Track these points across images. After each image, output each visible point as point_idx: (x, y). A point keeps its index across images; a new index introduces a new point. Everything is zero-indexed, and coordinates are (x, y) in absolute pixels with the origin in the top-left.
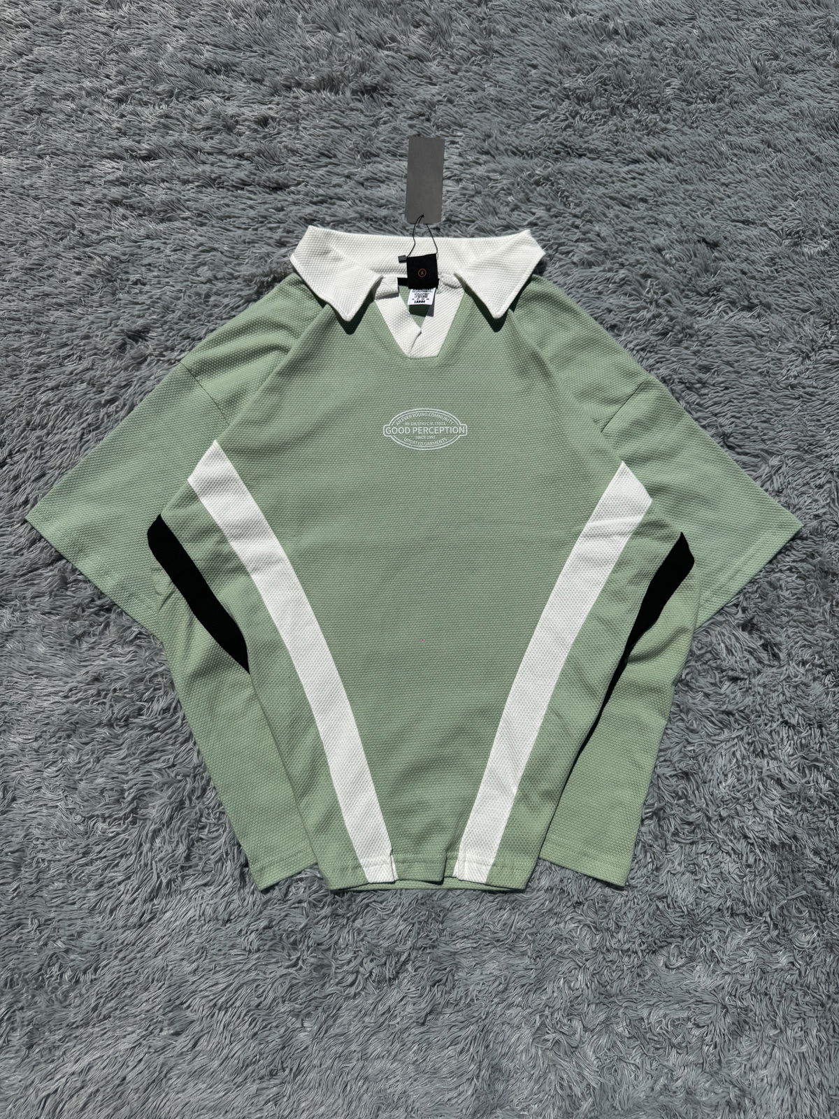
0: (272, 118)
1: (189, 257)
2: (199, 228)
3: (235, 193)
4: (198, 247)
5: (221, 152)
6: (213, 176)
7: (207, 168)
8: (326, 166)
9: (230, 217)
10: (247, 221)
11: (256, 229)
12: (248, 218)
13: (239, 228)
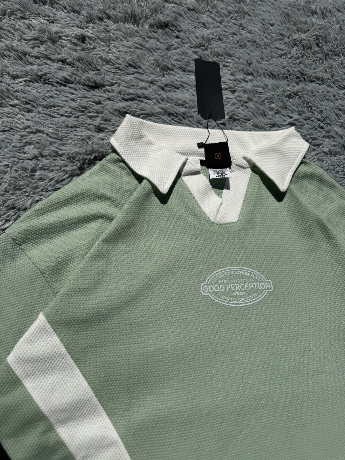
0: (89, 37)
1: (16, 137)
2: (25, 114)
3: (59, 88)
4: (25, 129)
5: (47, 57)
6: (40, 73)
7: (35, 68)
8: (133, 74)
9: (54, 106)
10: (70, 110)
11: (78, 117)
12: (70, 108)
13: (62, 115)
